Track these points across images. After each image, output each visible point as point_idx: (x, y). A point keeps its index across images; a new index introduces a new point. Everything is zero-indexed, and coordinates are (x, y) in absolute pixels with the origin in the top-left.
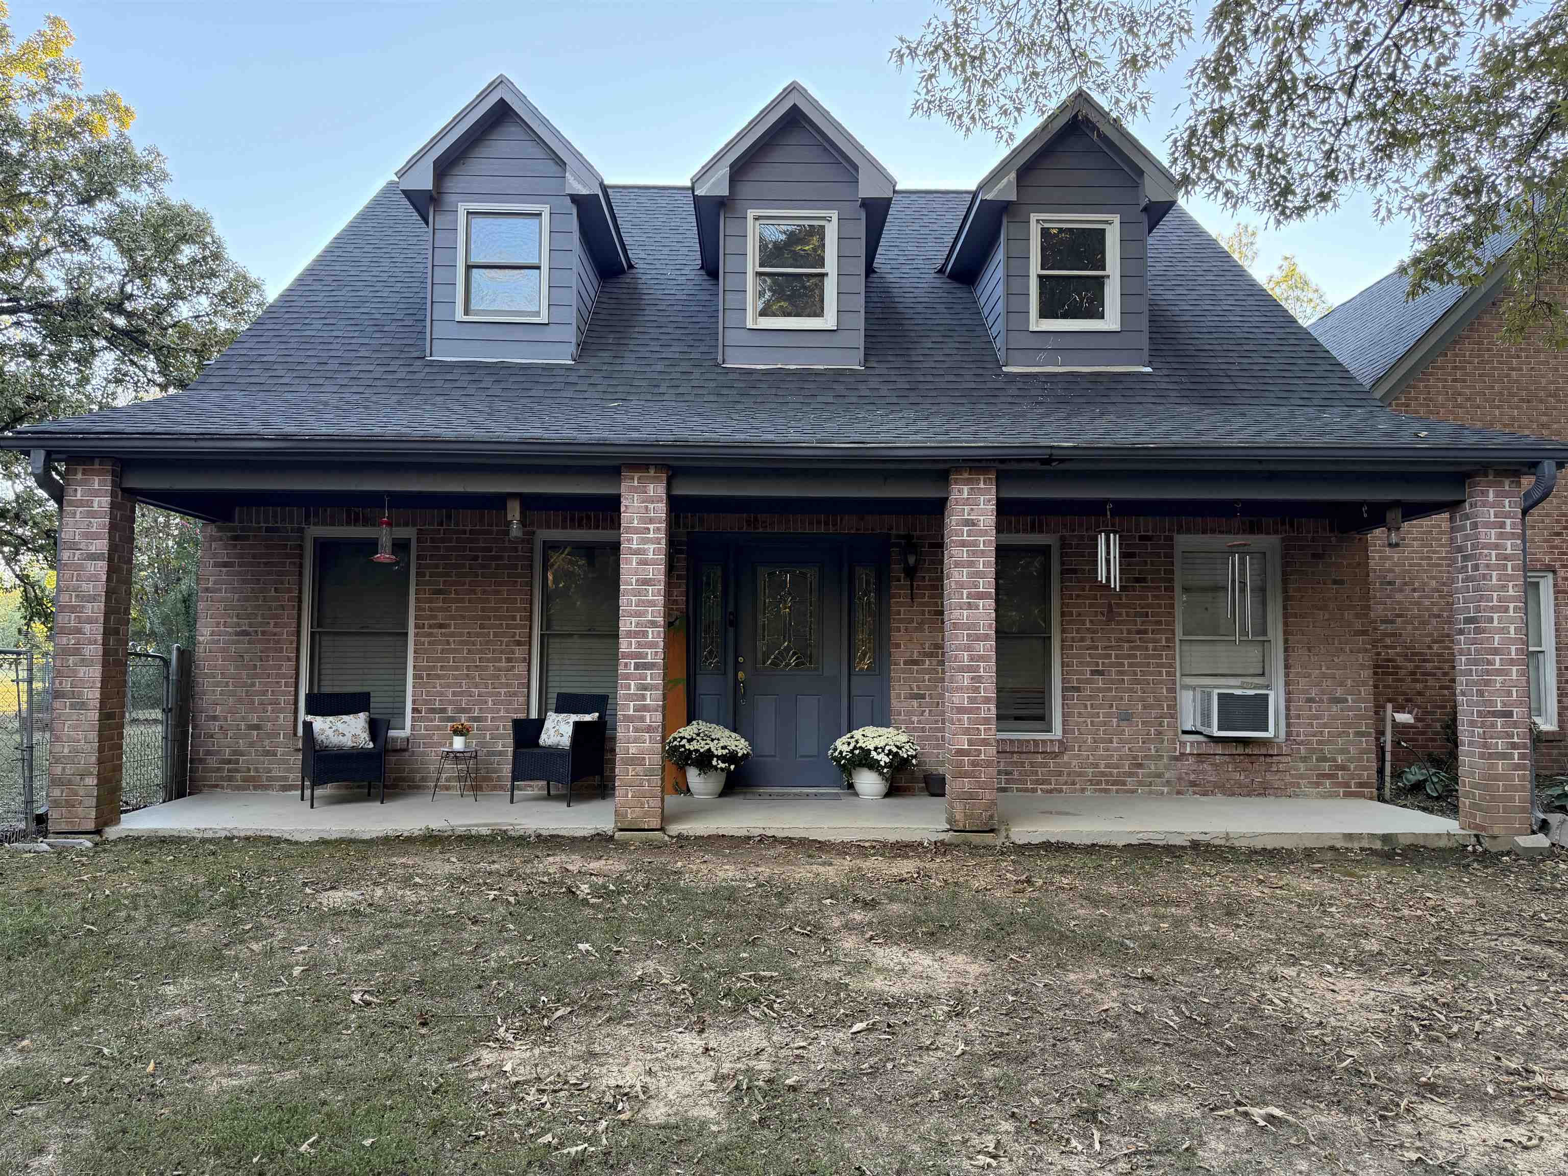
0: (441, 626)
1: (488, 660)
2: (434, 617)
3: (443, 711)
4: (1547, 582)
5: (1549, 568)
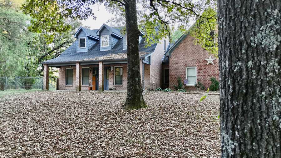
4: (196, 68)
5: (196, 66)
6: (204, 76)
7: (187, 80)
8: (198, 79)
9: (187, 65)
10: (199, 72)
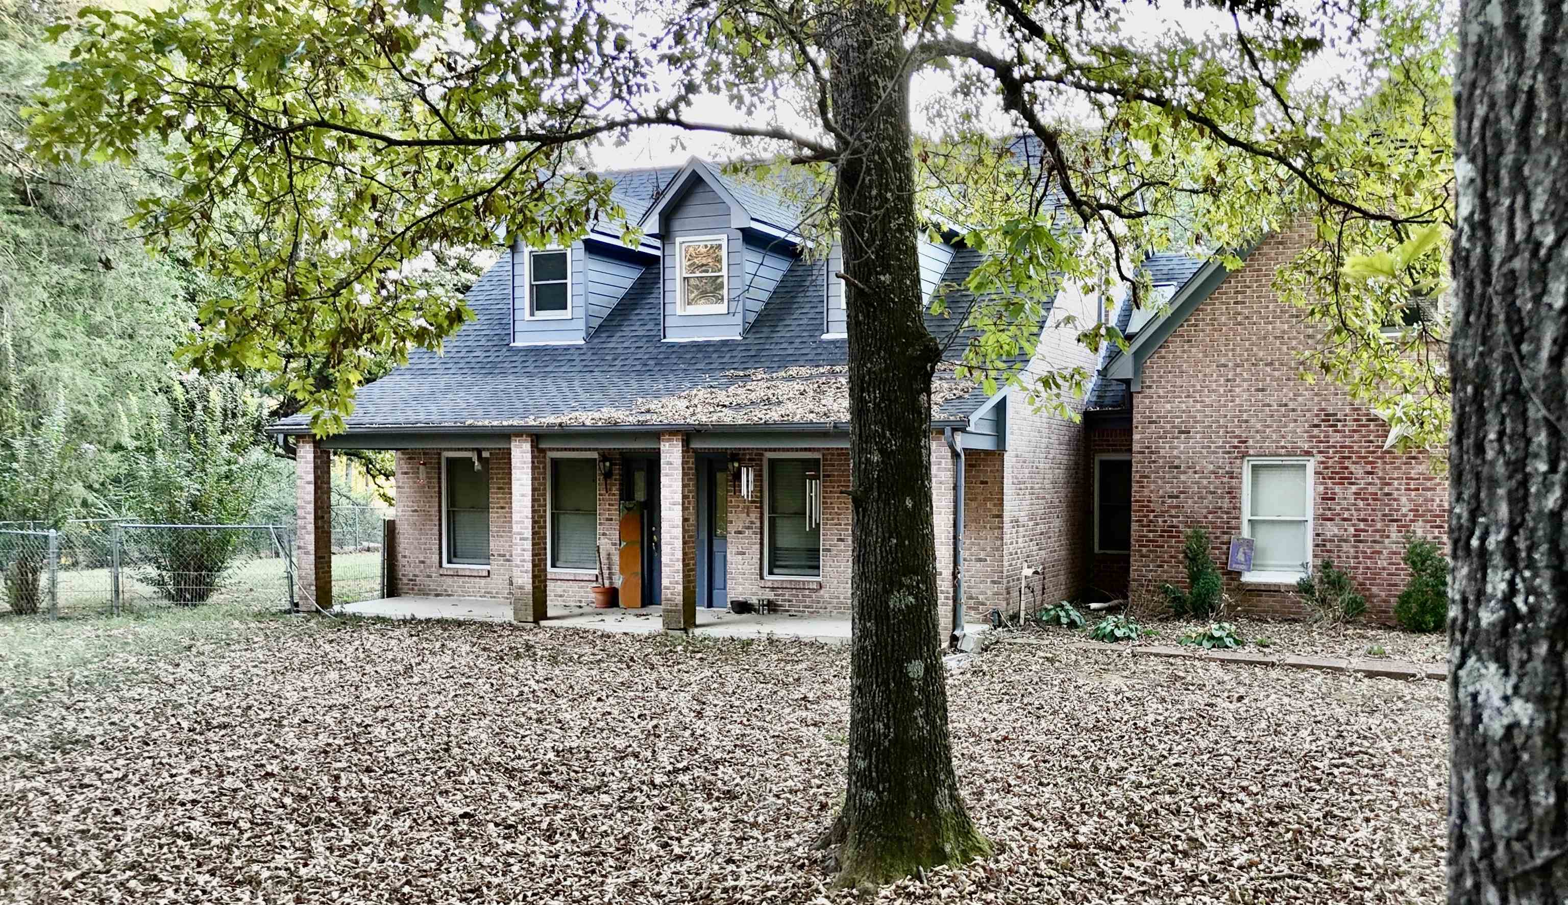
4: (1311, 465)
5: (1308, 453)
6: (1362, 525)
7: (1250, 544)
8: (1321, 544)
9: (1251, 442)
10: (1327, 498)
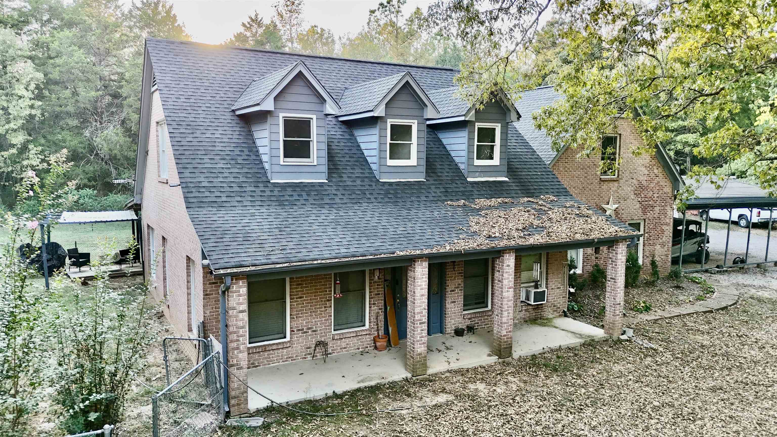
0: (301, 298)
1: (318, 308)
2: (298, 295)
3: (303, 329)
